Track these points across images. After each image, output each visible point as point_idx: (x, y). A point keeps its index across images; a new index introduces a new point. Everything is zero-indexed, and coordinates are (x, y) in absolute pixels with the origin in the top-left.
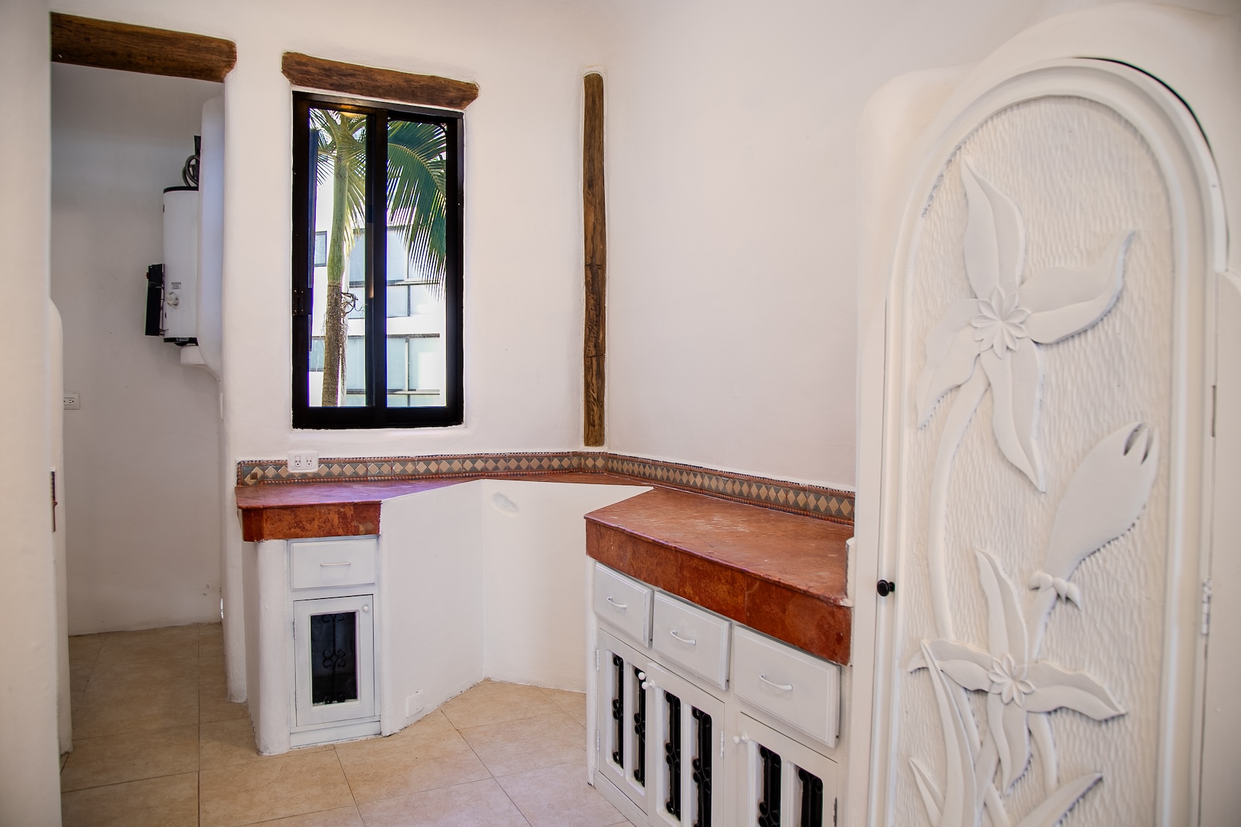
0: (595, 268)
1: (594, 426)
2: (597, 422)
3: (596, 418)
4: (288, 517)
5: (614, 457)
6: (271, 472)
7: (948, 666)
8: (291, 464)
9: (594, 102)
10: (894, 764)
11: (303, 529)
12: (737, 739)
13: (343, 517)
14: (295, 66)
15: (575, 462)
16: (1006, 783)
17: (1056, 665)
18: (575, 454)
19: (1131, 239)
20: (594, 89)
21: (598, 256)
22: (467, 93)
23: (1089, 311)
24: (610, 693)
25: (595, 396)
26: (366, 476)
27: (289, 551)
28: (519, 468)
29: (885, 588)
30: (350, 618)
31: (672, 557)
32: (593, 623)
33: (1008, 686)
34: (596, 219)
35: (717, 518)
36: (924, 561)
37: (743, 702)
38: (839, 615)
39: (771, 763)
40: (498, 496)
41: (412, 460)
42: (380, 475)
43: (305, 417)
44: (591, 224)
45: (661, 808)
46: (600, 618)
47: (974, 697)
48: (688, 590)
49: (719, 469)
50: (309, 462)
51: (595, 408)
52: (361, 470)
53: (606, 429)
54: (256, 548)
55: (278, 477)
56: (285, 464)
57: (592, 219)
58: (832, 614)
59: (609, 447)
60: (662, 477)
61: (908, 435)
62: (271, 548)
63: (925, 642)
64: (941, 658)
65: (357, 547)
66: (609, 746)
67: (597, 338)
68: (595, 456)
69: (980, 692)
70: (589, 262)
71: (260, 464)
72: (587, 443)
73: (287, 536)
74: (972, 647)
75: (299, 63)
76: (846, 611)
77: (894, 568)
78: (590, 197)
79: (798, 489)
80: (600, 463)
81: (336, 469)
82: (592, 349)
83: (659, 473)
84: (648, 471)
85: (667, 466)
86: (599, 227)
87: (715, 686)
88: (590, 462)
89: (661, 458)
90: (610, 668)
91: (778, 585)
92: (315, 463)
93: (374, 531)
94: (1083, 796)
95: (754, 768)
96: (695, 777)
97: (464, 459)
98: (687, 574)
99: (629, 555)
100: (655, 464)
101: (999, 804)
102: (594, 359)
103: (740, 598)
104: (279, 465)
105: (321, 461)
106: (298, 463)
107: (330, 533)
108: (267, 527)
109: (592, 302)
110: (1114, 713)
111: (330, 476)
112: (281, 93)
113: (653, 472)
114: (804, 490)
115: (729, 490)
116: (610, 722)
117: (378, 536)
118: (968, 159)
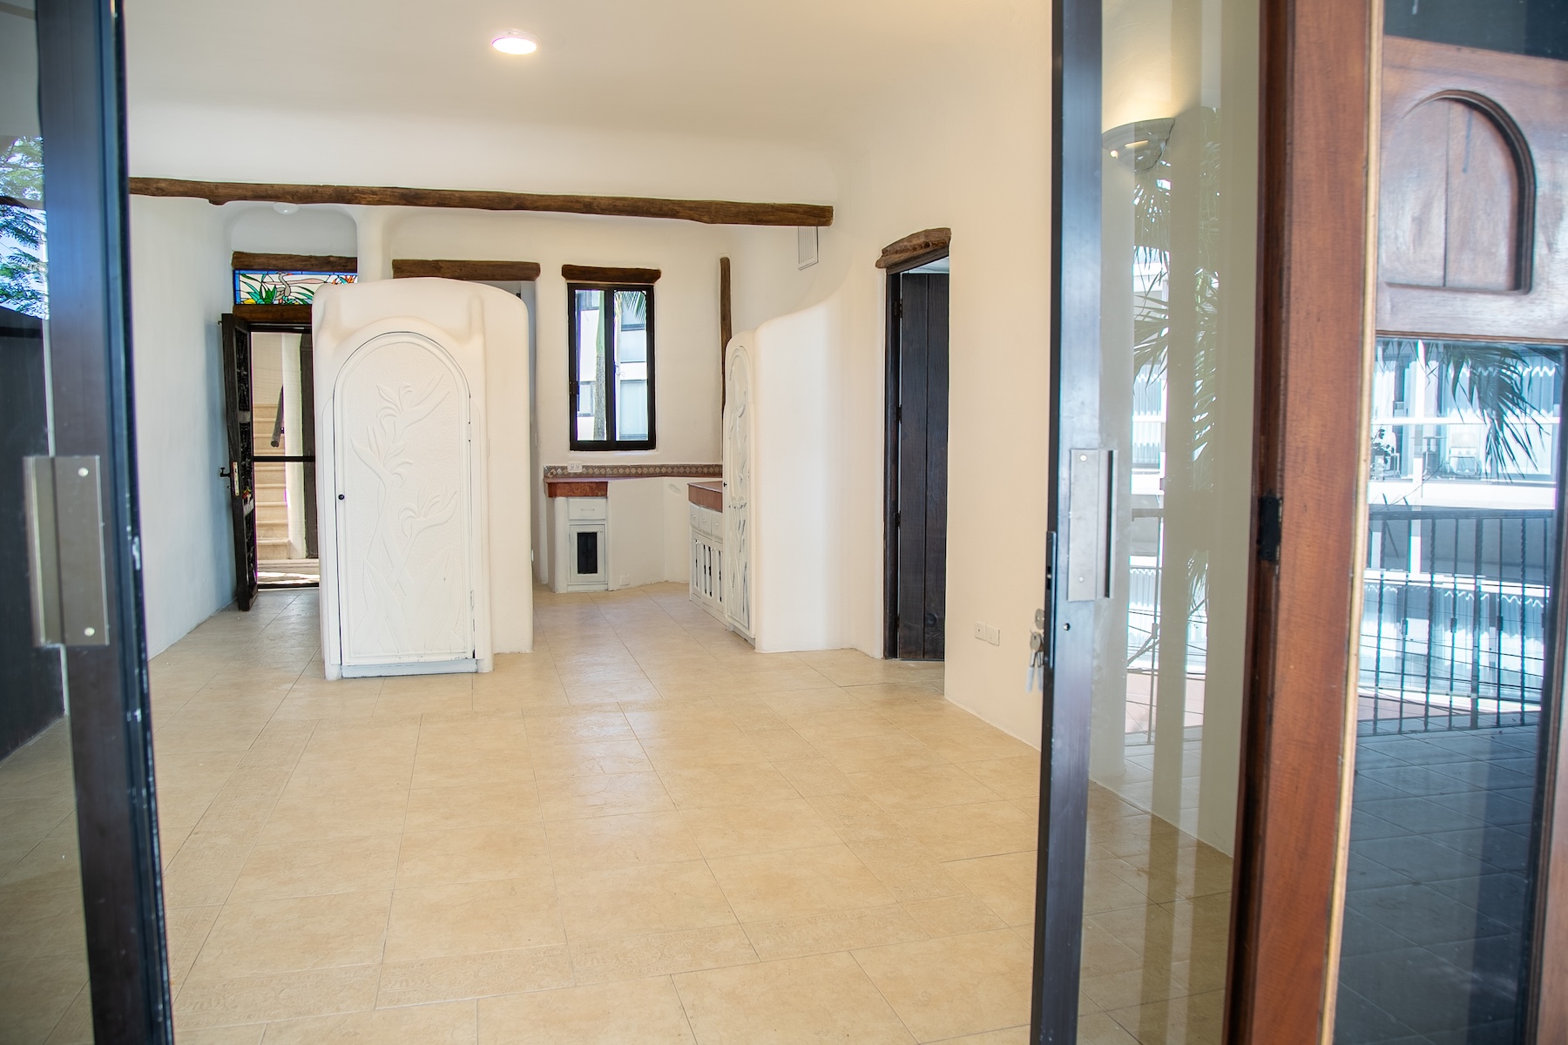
4: (567, 487)
6: (559, 471)
7: (732, 503)
8: (569, 468)
9: (725, 273)
10: (727, 535)
11: (574, 493)
13: (591, 488)
14: (569, 271)
15: (717, 470)
16: (738, 529)
18: (716, 466)
20: (725, 265)
22: (655, 275)
23: (742, 409)
26: (605, 474)
27: (568, 501)
28: (685, 472)
29: (725, 485)
30: (594, 535)
33: (738, 504)
36: (730, 475)
40: (671, 485)
41: (629, 467)
42: (612, 474)
43: (576, 445)
50: (578, 467)
52: (603, 471)
54: (554, 501)
55: (563, 474)
56: (566, 468)
61: (728, 441)
62: (560, 501)
65: (597, 502)
69: (735, 507)
71: (554, 468)
73: (567, 496)
74: (734, 496)
75: (569, 270)
77: (726, 480)
78: (724, 326)
81: (590, 471)
92: (581, 467)
93: (605, 495)
97: (655, 467)
101: (737, 536)
104: (564, 468)
105: (583, 467)
106: (572, 467)
107: (585, 495)
108: (558, 492)
110: (745, 503)
111: (589, 471)
112: (562, 285)
117: (607, 498)
118: (733, 368)
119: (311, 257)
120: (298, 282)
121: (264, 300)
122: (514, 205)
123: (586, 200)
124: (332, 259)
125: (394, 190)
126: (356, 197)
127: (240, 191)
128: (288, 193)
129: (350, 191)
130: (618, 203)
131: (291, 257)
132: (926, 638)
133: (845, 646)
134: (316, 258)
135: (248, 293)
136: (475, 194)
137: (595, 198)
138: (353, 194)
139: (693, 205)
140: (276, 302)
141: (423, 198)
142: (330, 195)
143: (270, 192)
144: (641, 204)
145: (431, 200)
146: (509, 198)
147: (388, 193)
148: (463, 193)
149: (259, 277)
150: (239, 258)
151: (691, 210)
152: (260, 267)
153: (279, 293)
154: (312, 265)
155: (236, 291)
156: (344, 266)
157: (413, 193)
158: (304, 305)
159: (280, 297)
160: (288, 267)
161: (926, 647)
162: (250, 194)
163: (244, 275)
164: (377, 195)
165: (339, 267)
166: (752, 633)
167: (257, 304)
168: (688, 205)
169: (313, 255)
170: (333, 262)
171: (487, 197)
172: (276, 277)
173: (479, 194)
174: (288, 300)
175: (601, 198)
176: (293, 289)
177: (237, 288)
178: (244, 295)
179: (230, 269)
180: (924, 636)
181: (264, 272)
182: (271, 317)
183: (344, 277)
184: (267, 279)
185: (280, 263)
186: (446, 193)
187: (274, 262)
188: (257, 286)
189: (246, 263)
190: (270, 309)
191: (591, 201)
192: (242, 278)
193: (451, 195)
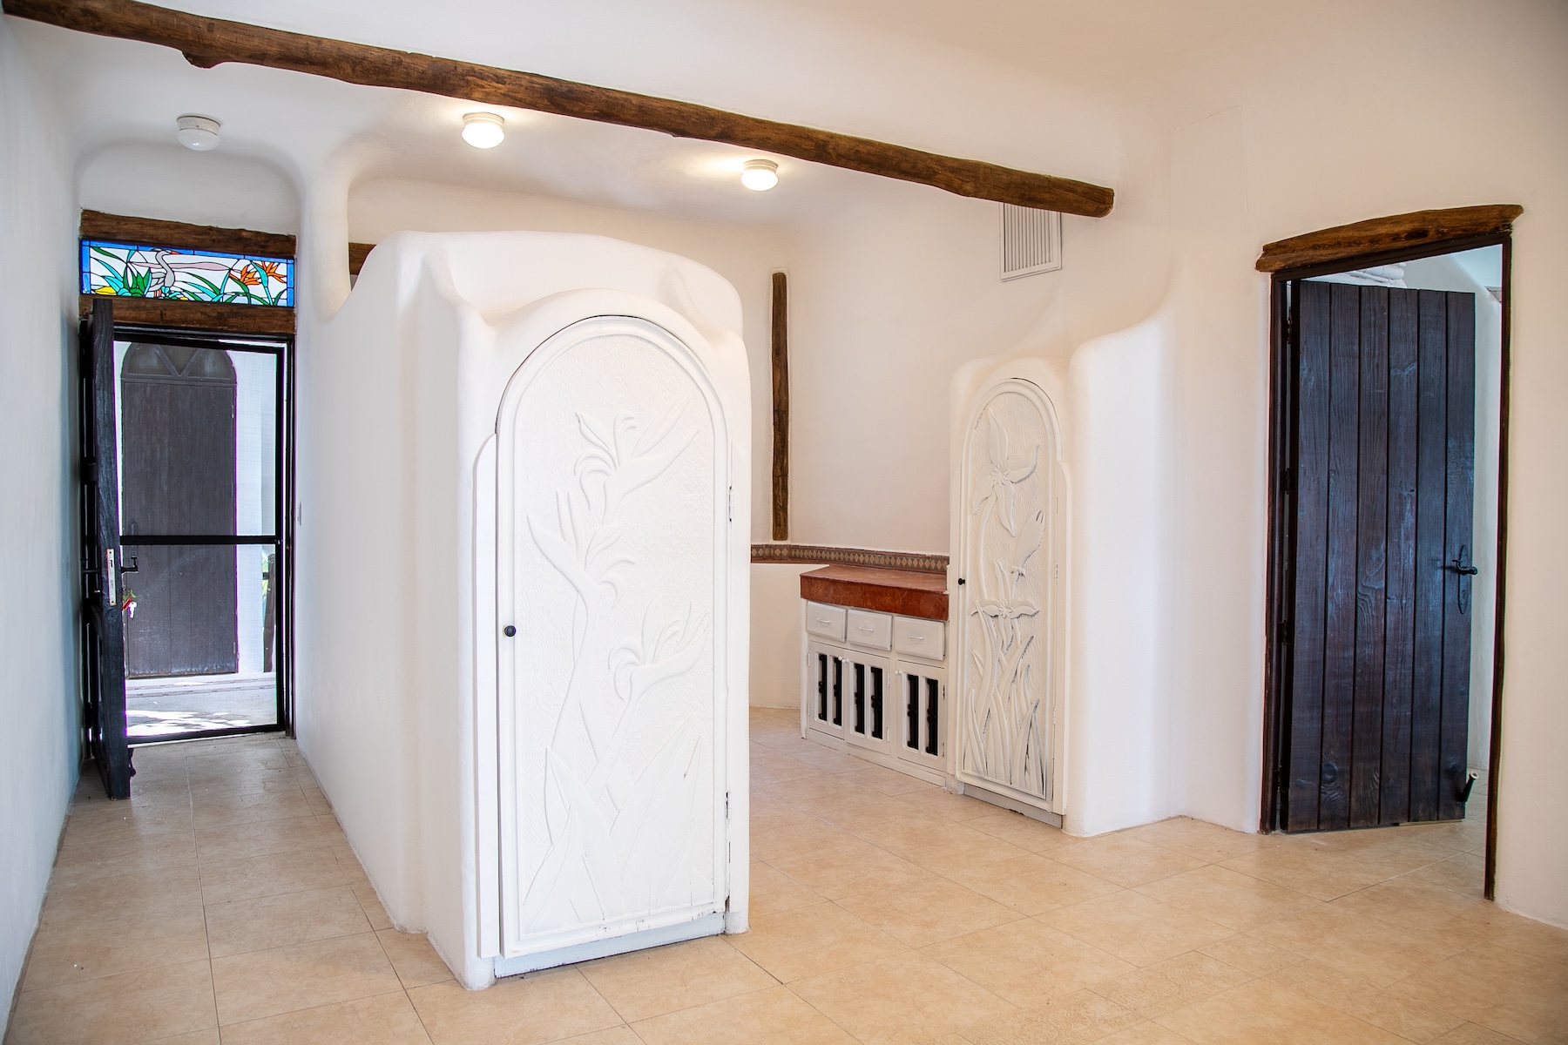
0: (781, 413)
1: (780, 526)
2: (782, 523)
3: (782, 520)
5: (796, 547)
7: (985, 609)
9: (780, 293)
10: (966, 656)
12: (897, 672)
15: (767, 552)
16: (1005, 649)
17: (1019, 599)
18: (767, 546)
19: (1038, 447)
20: (780, 284)
21: (783, 404)
23: (1027, 471)
24: (817, 678)
25: (781, 504)
29: (961, 582)
31: (859, 589)
32: (805, 638)
33: (1005, 611)
34: (782, 378)
35: (878, 574)
36: (976, 568)
37: (899, 653)
38: (944, 599)
39: (913, 680)
44: (778, 381)
45: (852, 730)
46: (810, 633)
47: (994, 619)
48: (869, 604)
49: (876, 550)
51: (781, 513)
53: (789, 528)
57: (778, 377)
58: (941, 599)
59: (792, 541)
60: (835, 558)
61: (969, 517)
63: (977, 601)
64: (982, 607)
66: (817, 709)
67: (783, 463)
68: (781, 547)
69: (996, 616)
70: (776, 408)
72: (775, 539)
74: (993, 599)
76: (947, 596)
77: (965, 574)
78: (777, 362)
79: (925, 558)
80: (785, 552)
82: (779, 471)
83: (833, 556)
84: (824, 555)
85: (838, 550)
86: (783, 384)
87: (884, 650)
88: (778, 552)
89: (834, 546)
90: (817, 664)
91: (916, 590)
94: (1028, 645)
95: (905, 686)
96: (873, 705)
98: (868, 595)
99: (831, 592)
100: (829, 550)
101: (1003, 659)
102: (780, 478)
103: (897, 602)
109: (779, 437)
110: (1035, 611)
113: (828, 555)
114: (928, 558)
115: (882, 563)
116: (817, 696)
118: (991, 410)
119: (211, 228)
120: (192, 265)
121: (130, 289)
122: (717, 130)
123: (821, 137)
124: (244, 234)
125: (535, 79)
126: (468, 82)
127: (256, 42)
128: (347, 58)
129: (460, 70)
130: (861, 148)
131: (178, 226)
132: (1323, 799)
133: (1172, 814)
134: (219, 230)
135: (103, 277)
136: (663, 104)
137: (832, 136)
138: (463, 75)
139: (955, 165)
140: (150, 295)
141: (578, 99)
142: (423, 72)
143: (313, 52)
144: (891, 153)
145: (592, 106)
146: (713, 118)
147: (524, 83)
148: (644, 100)
149: (123, 253)
150: (93, 220)
151: (952, 172)
152: (128, 238)
153: (155, 281)
154: (214, 240)
155: (82, 272)
156: (263, 247)
157: (564, 89)
158: (196, 301)
159: (158, 287)
160: (174, 242)
161: (1322, 813)
162: (274, 50)
163: (98, 249)
164: (504, 83)
165: (255, 248)
166: (1061, 805)
167: (117, 296)
168: (949, 164)
169: (214, 225)
170: (247, 239)
171: (680, 111)
172: (150, 256)
173: (668, 105)
174: (170, 292)
175: (840, 137)
176: (179, 276)
177: (85, 269)
178: (96, 281)
179: (77, 234)
180: (1320, 797)
181: (131, 247)
182: (144, 316)
183: (260, 263)
184: (137, 257)
185: (161, 234)
186: (618, 95)
187: (151, 231)
188: (120, 267)
189: (105, 229)
190: (143, 304)
191: (827, 139)
192: (93, 253)
193: (626, 100)
